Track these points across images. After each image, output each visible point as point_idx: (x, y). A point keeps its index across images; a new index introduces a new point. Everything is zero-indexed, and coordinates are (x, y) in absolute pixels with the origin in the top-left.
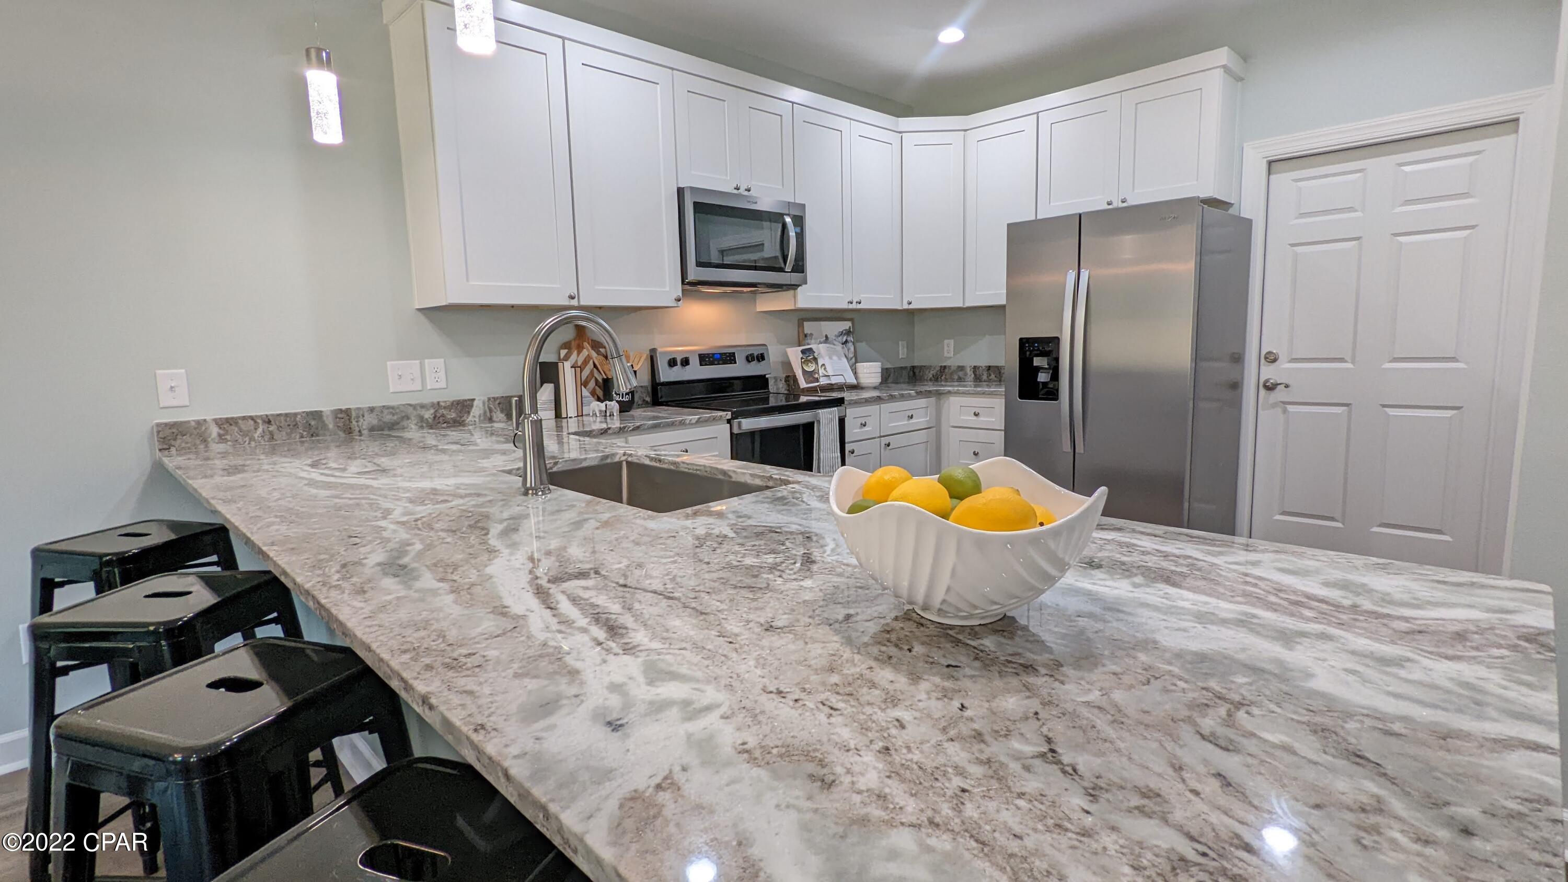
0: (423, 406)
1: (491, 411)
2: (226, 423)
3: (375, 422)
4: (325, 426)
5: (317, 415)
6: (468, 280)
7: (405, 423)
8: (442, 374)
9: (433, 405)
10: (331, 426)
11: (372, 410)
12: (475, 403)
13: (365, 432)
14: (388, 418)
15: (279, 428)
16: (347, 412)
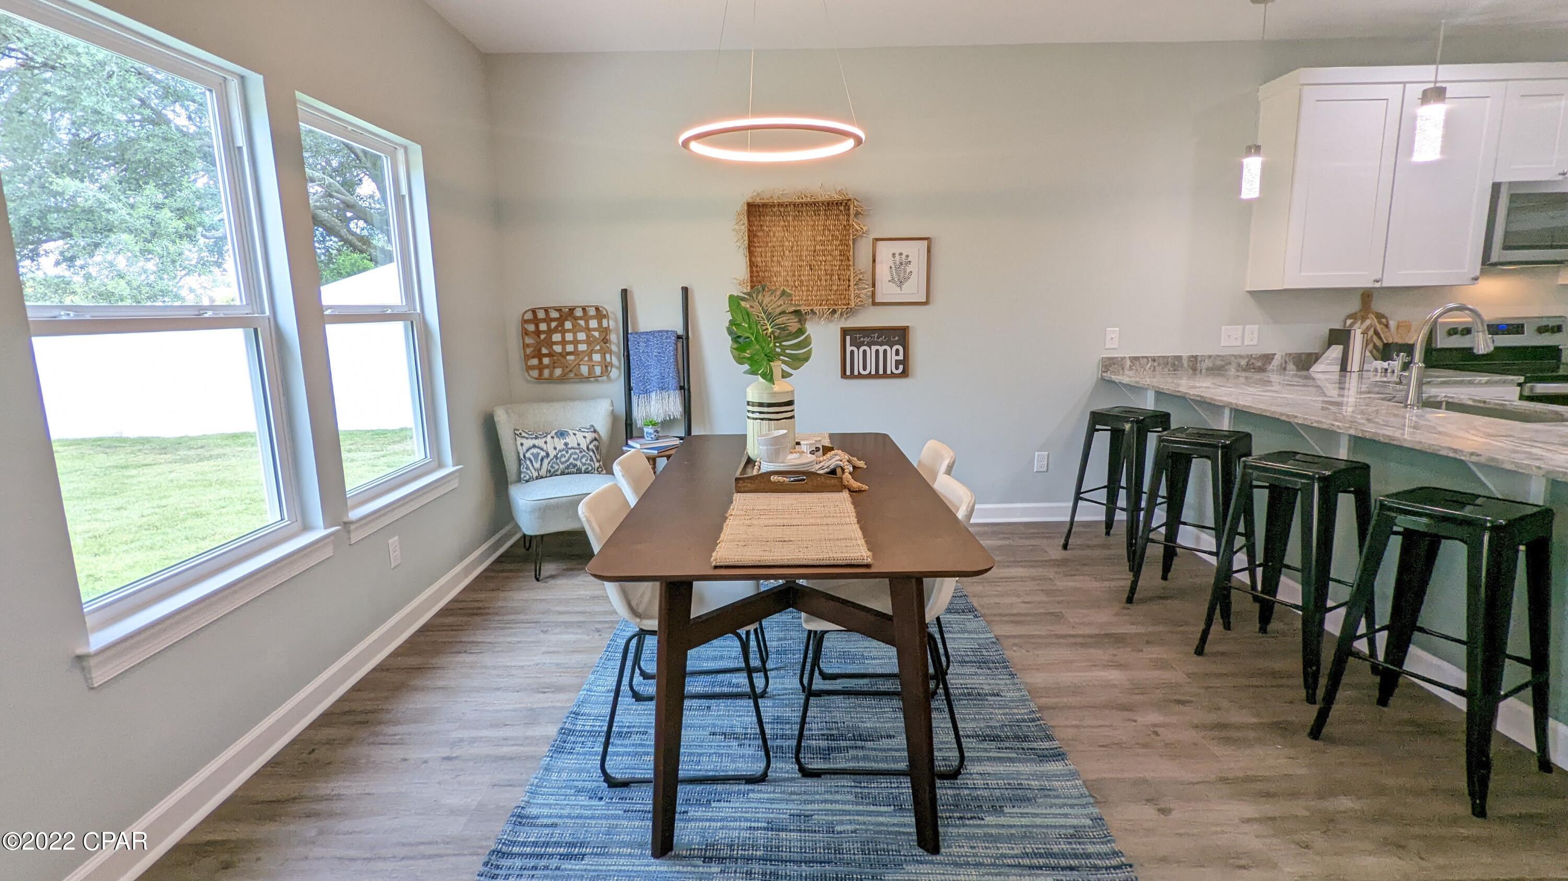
0: (1241, 357)
1: (1286, 362)
2: (1135, 359)
3: (1211, 365)
4: (1182, 366)
5: (1179, 358)
6: (1300, 271)
7: (1227, 367)
8: (1256, 335)
9: (1248, 356)
10: (1186, 365)
11: (1210, 357)
12: (1276, 357)
13: (1204, 371)
14: (1219, 363)
15: (1159, 364)
16: (1196, 357)
